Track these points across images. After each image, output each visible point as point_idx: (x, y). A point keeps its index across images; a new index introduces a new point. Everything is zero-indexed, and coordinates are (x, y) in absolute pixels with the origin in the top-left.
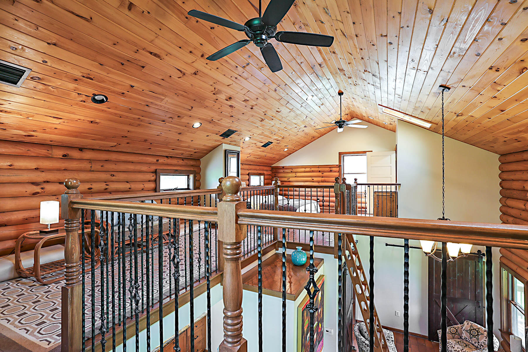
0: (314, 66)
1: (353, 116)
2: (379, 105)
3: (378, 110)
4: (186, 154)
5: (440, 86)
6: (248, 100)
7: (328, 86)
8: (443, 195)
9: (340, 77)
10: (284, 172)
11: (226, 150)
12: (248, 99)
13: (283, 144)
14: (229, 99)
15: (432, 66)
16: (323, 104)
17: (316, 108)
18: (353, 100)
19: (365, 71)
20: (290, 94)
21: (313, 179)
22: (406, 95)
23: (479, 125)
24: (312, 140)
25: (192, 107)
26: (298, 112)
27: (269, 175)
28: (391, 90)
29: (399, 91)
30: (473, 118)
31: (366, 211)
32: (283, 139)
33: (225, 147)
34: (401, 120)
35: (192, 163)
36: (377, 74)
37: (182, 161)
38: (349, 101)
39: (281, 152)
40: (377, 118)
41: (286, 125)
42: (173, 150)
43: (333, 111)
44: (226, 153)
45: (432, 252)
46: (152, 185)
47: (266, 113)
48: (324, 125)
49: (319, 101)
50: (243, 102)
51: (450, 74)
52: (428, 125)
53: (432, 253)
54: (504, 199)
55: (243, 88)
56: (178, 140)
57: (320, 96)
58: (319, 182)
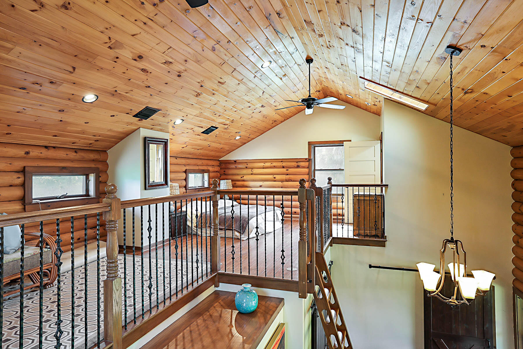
0: (270, 14)
1: (326, 93)
2: (360, 77)
3: (358, 84)
4: (80, 143)
5: (449, 47)
6: (171, 63)
7: (291, 49)
8: (452, 206)
9: (307, 34)
10: (236, 168)
11: (145, 137)
12: (171, 60)
13: (233, 130)
14: (138, 59)
15: (440, 14)
16: (285, 75)
17: (277, 80)
18: (326, 70)
19: (341, 24)
20: (236, 56)
21: (275, 178)
22: (399, 62)
23: (493, 106)
24: (273, 125)
25: (74, 68)
26: (251, 85)
27: (217, 172)
28: (378, 56)
29: (388, 57)
30: (487, 96)
31: (343, 220)
32: (232, 122)
33: (144, 132)
34: (388, 100)
35: (92, 156)
36: (359, 29)
37: (75, 154)
38: (320, 71)
39: (231, 141)
40: (358, 96)
41: (234, 103)
42: (56, 136)
43: (300, 86)
44: (147, 142)
45: (437, 289)
46: (18, 192)
47: (203, 85)
48: (287, 104)
49: (280, 70)
50: (162, 65)
51: (466, 26)
52: (423, 106)
53: (437, 291)
54: (518, 205)
55: (159, 41)
56: (61, 121)
57: (280, 62)
58: (282, 181)
